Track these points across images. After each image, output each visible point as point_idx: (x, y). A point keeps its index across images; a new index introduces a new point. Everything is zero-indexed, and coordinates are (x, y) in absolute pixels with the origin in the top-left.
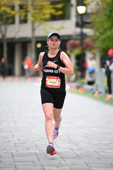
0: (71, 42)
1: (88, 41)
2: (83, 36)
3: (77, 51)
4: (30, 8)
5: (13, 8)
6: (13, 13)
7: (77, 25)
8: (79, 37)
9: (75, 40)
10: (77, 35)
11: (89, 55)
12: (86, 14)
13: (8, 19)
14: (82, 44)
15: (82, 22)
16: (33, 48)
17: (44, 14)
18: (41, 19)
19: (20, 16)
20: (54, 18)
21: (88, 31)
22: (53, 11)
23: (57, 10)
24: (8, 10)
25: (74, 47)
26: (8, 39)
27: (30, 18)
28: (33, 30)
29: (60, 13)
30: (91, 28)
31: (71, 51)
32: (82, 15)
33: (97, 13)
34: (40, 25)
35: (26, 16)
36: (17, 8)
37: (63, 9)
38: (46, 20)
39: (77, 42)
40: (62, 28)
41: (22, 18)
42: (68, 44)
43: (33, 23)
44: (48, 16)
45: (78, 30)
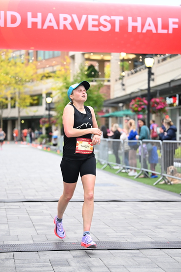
0: (43, 119)
1: (53, 119)
2: (50, 116)
3: (47, 125)
4: (17, 99)
5: (7, 99)
6: (7, 102)
7: (47, 109)
8: (48, 117)
9: (45, 118)
10: (46, 116)
11: (54, 128)
12: (52, 103)
13: (3, 106)
14: (49, 121)
15: (49, 108)
16: (19, 123)
17: (26, 103)
18: (24, 106)
19: (11, 104)
20: (32, 105)
21: (53, 113)
22: (32, 101)
23: (34, 100)
24: (4, 100)
25: (44, 122)
26: (3, 118)
27: (17, 105)
28: (19, 112)
29: (35, 102)
30: (56, 111)
31: (43, 125)
32: (49, 104)
33: (58, 102)
34: (24, 108)
35: (15, 104)
36: (9, 99)
37: (38, 100)
38: (27, 106)
39: (47, 120)
40: (37, 111)
41: (13, 105)
42: (41, 121)
43: (19, 108)
44: (28, 104)
45: (47, 112)
